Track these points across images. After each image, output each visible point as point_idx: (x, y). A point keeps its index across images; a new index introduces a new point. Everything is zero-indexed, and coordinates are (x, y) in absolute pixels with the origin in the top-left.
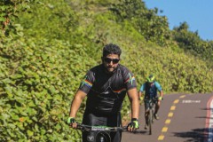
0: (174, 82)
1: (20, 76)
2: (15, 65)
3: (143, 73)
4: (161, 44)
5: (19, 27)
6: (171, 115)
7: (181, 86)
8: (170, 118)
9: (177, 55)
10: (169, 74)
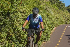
0: (66, 21)
1: (25, 18)
2: (23, 15)
3: (58, 19)
4: (63, 11)
5: (25, 4)
7: (68, 22)
8: (65, 31)
9: (67, 14)
10: (65, 19)
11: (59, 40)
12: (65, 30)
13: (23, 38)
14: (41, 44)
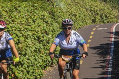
0: (93, 18)
6: (91, 37)
7: (97, 20)
10: (90, 14)
14: (42, 74)
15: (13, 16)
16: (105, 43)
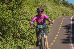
0: (63, 14)
4: (59, 5)
9: (63, 7)
10: (61, 12)
11: (58, 31)
12: (62, 22)
13: (27, 35)
15: (32, 13)
16: (68, 24)
